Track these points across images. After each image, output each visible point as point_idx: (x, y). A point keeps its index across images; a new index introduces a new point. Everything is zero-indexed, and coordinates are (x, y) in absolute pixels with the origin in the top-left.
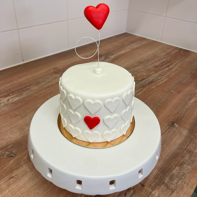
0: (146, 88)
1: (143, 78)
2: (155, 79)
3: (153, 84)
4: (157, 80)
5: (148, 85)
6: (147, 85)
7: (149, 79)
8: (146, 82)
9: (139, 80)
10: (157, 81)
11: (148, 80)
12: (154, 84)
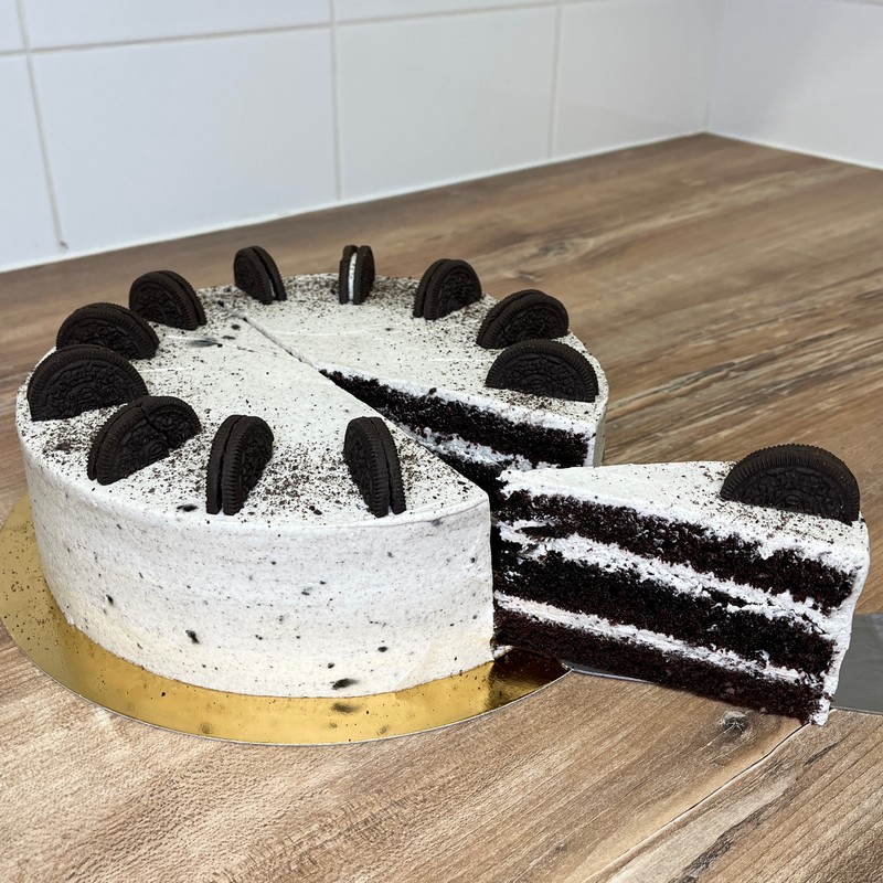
0: (774, 409)
1: (765, 352)
2: (845, 362)
3: (830, 390)
4: (856, 369)
5: (790, 394)
6: (786, 392)
7: (806, 358)
8: (780, 378)
9: (736, 361)
10: (855, 374)
11: (797, 368)
12: (833, 386)
